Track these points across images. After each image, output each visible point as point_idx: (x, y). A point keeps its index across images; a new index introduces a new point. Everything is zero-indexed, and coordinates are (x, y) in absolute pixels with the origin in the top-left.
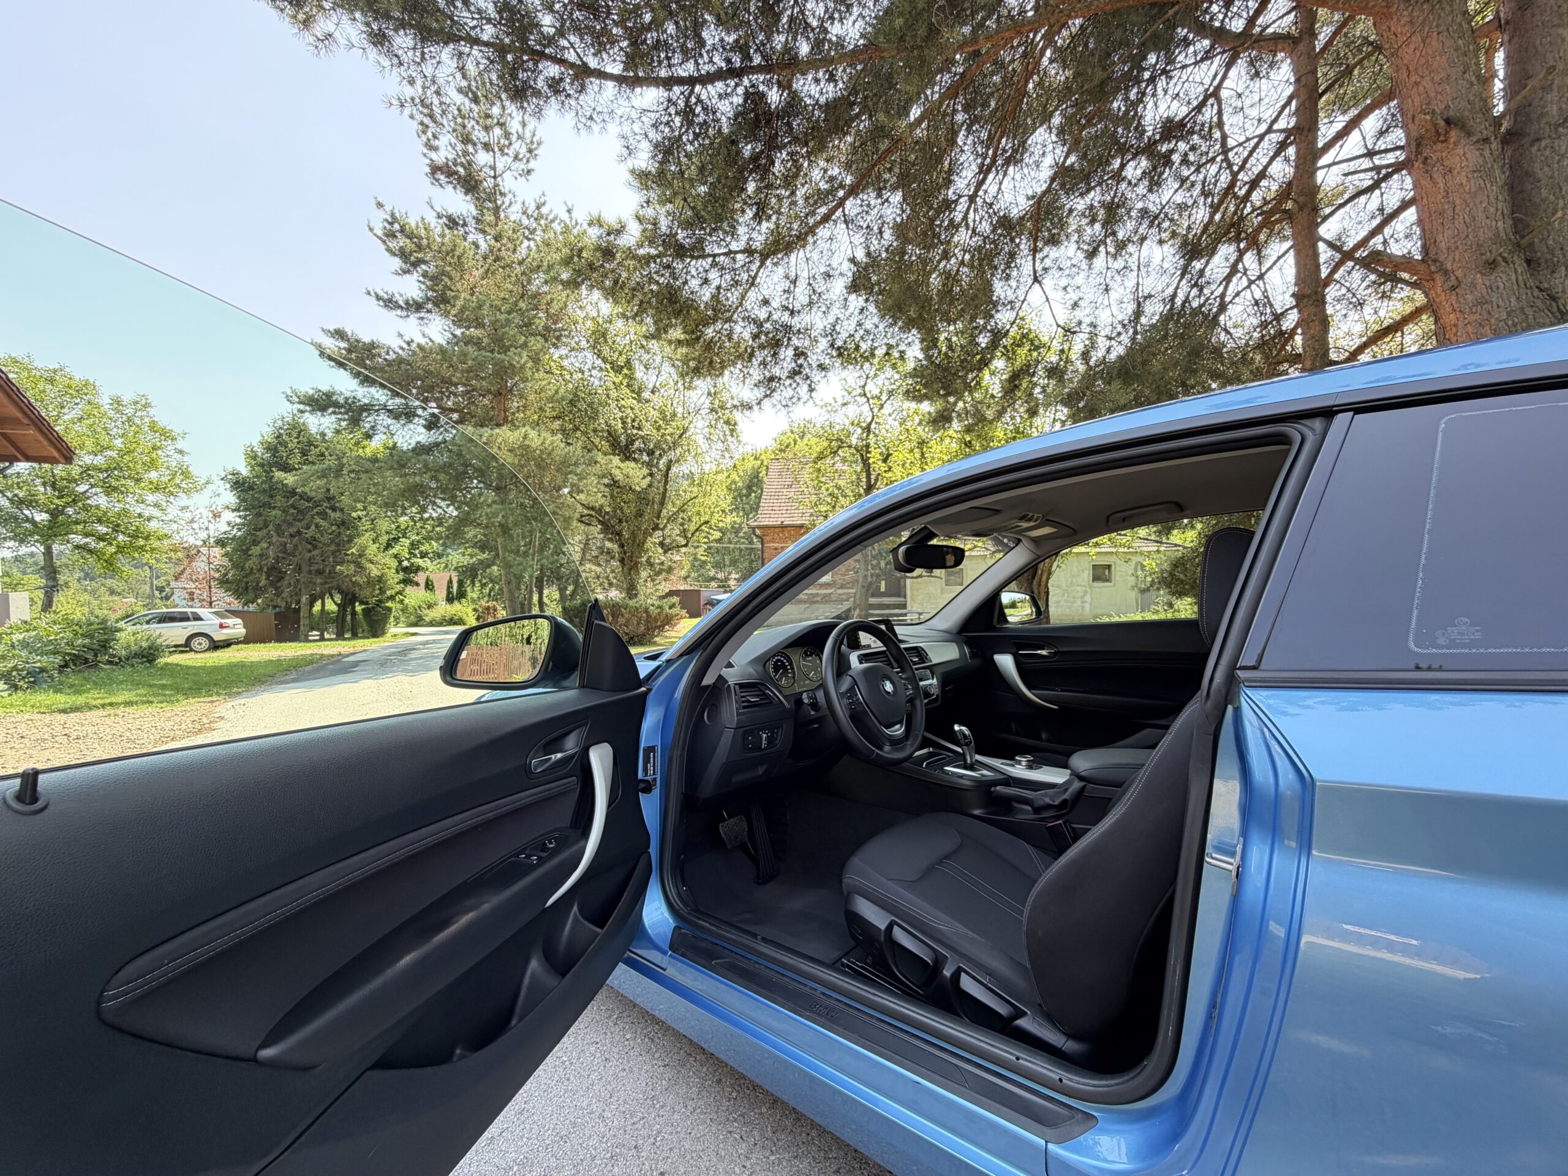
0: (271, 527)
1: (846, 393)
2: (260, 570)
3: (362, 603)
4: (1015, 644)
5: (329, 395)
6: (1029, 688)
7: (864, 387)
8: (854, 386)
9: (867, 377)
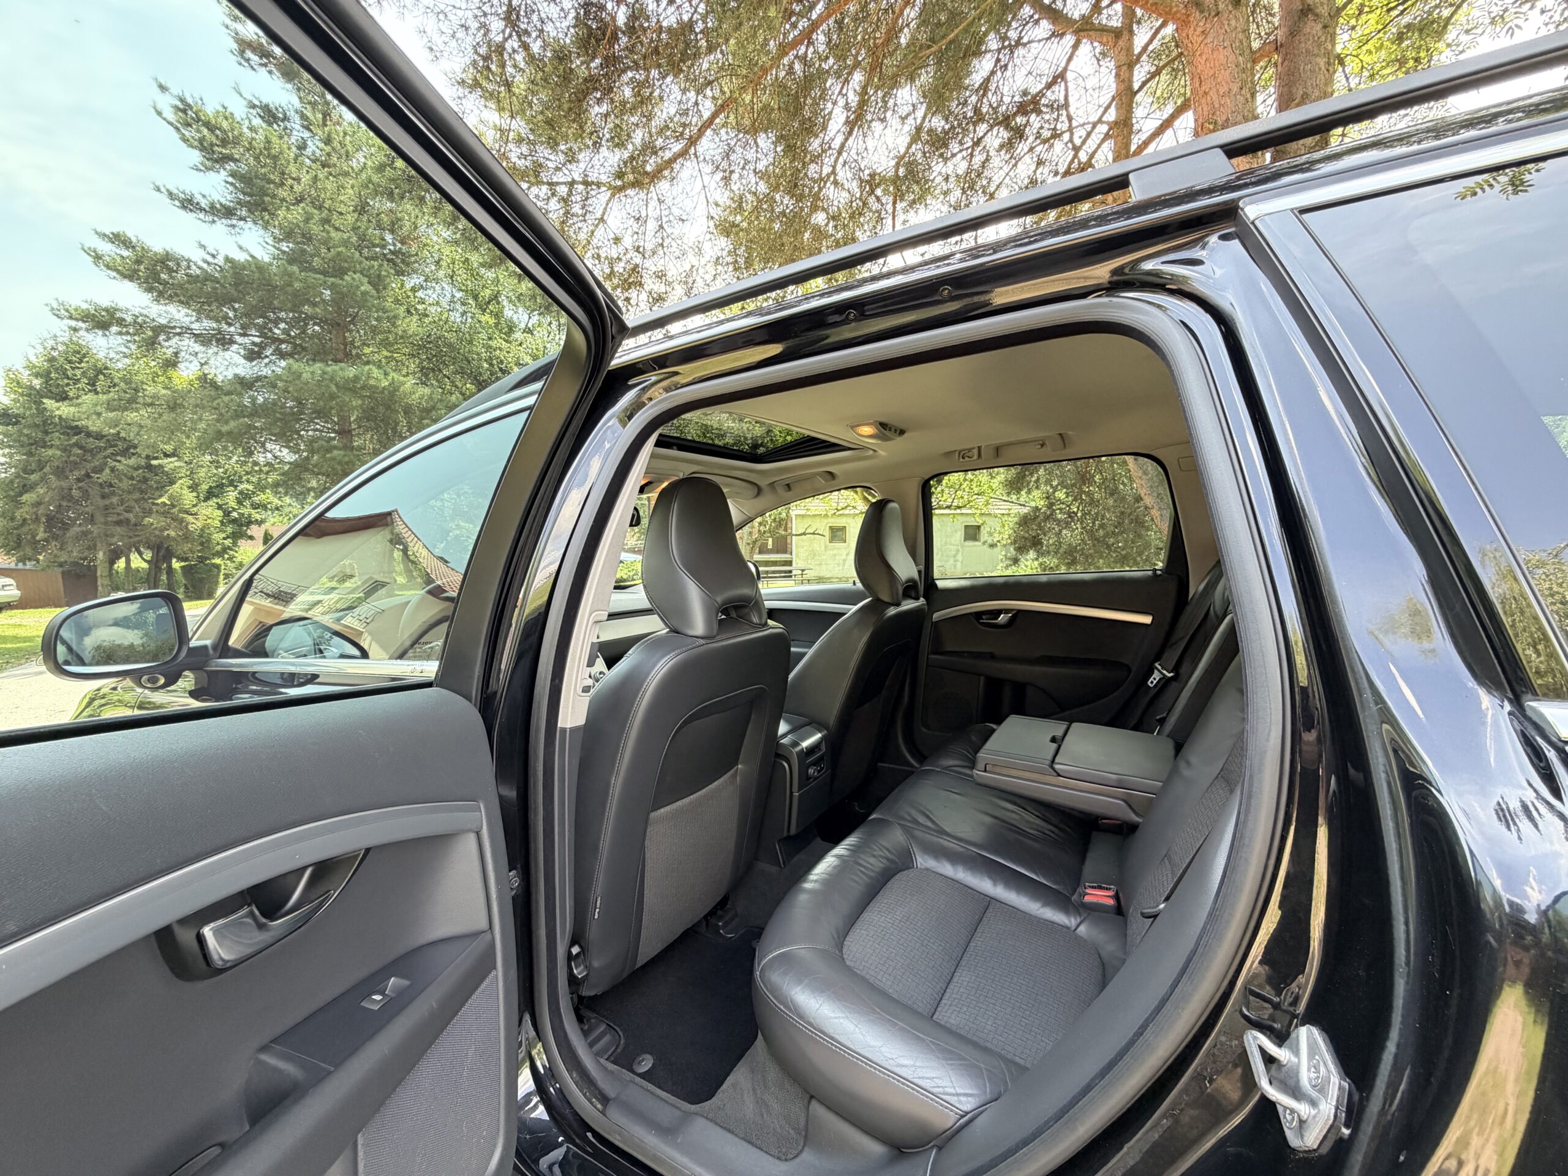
0: (47, 469)
2: (37, 520)
3: (180, 559)
5: (111, 312)
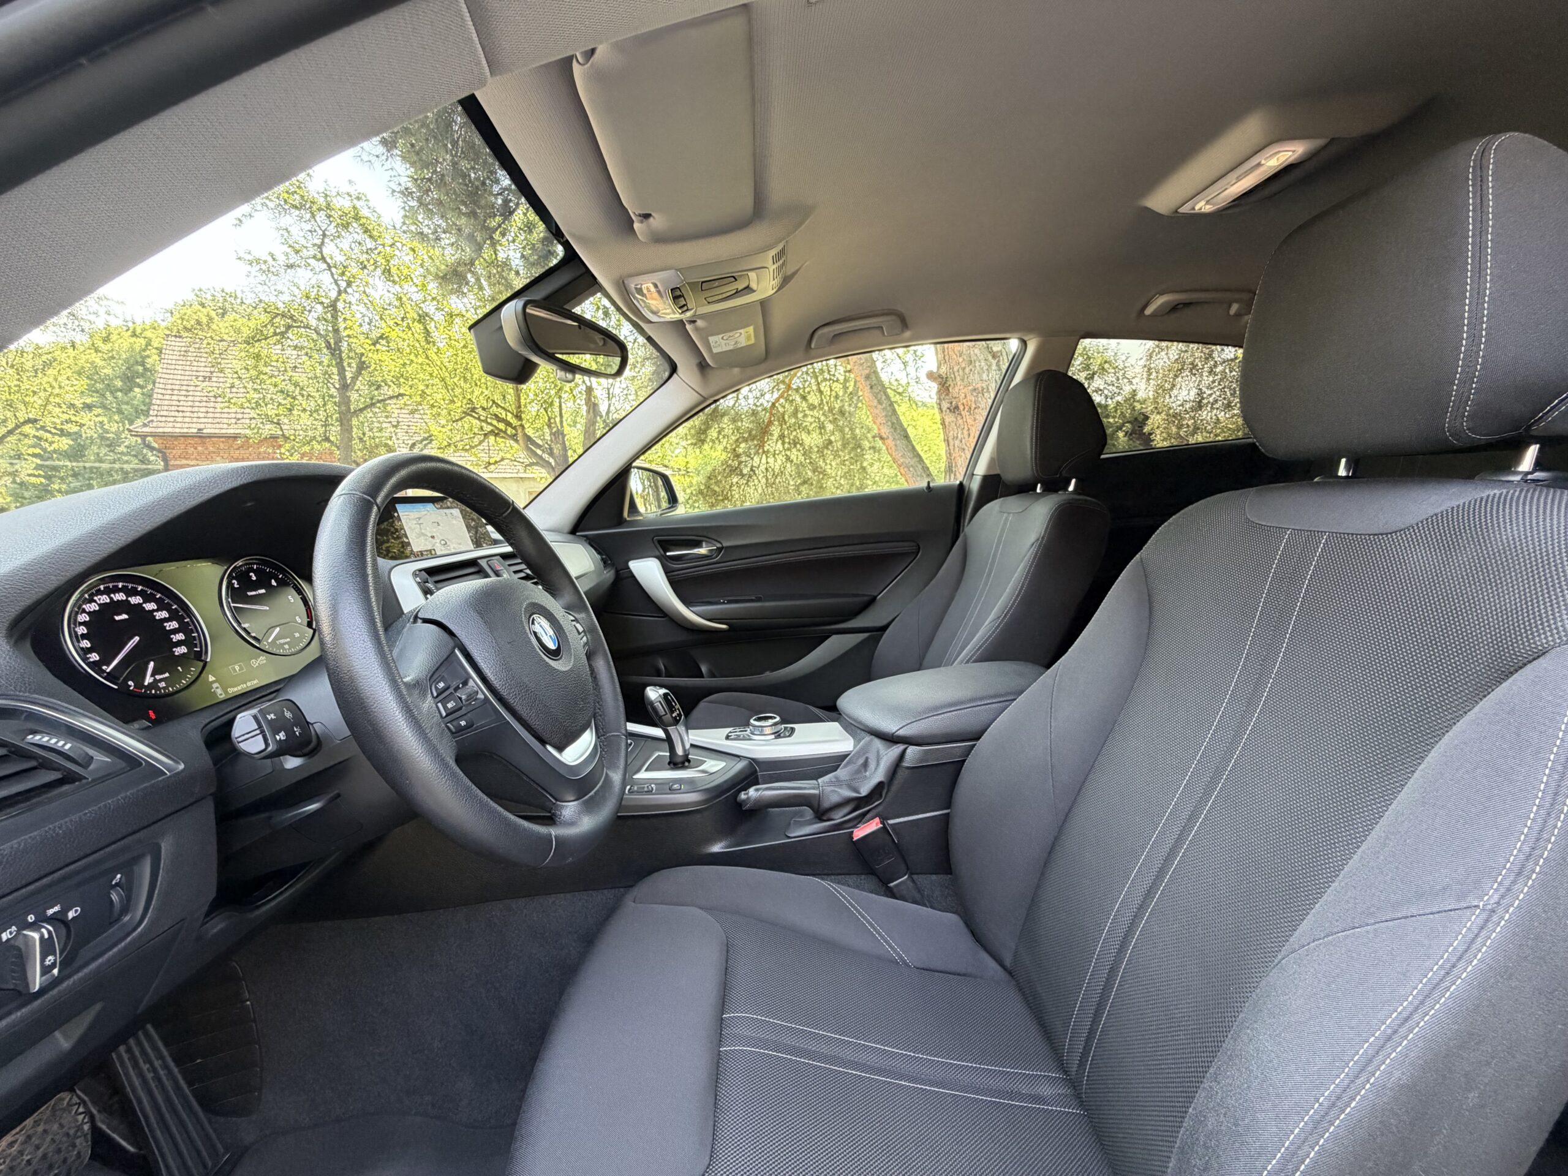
1: (289, 250)
4: (660, 542)
6: (687, 603)
7: (320, 247)
8: (303, 242)
9: (324, 235)
